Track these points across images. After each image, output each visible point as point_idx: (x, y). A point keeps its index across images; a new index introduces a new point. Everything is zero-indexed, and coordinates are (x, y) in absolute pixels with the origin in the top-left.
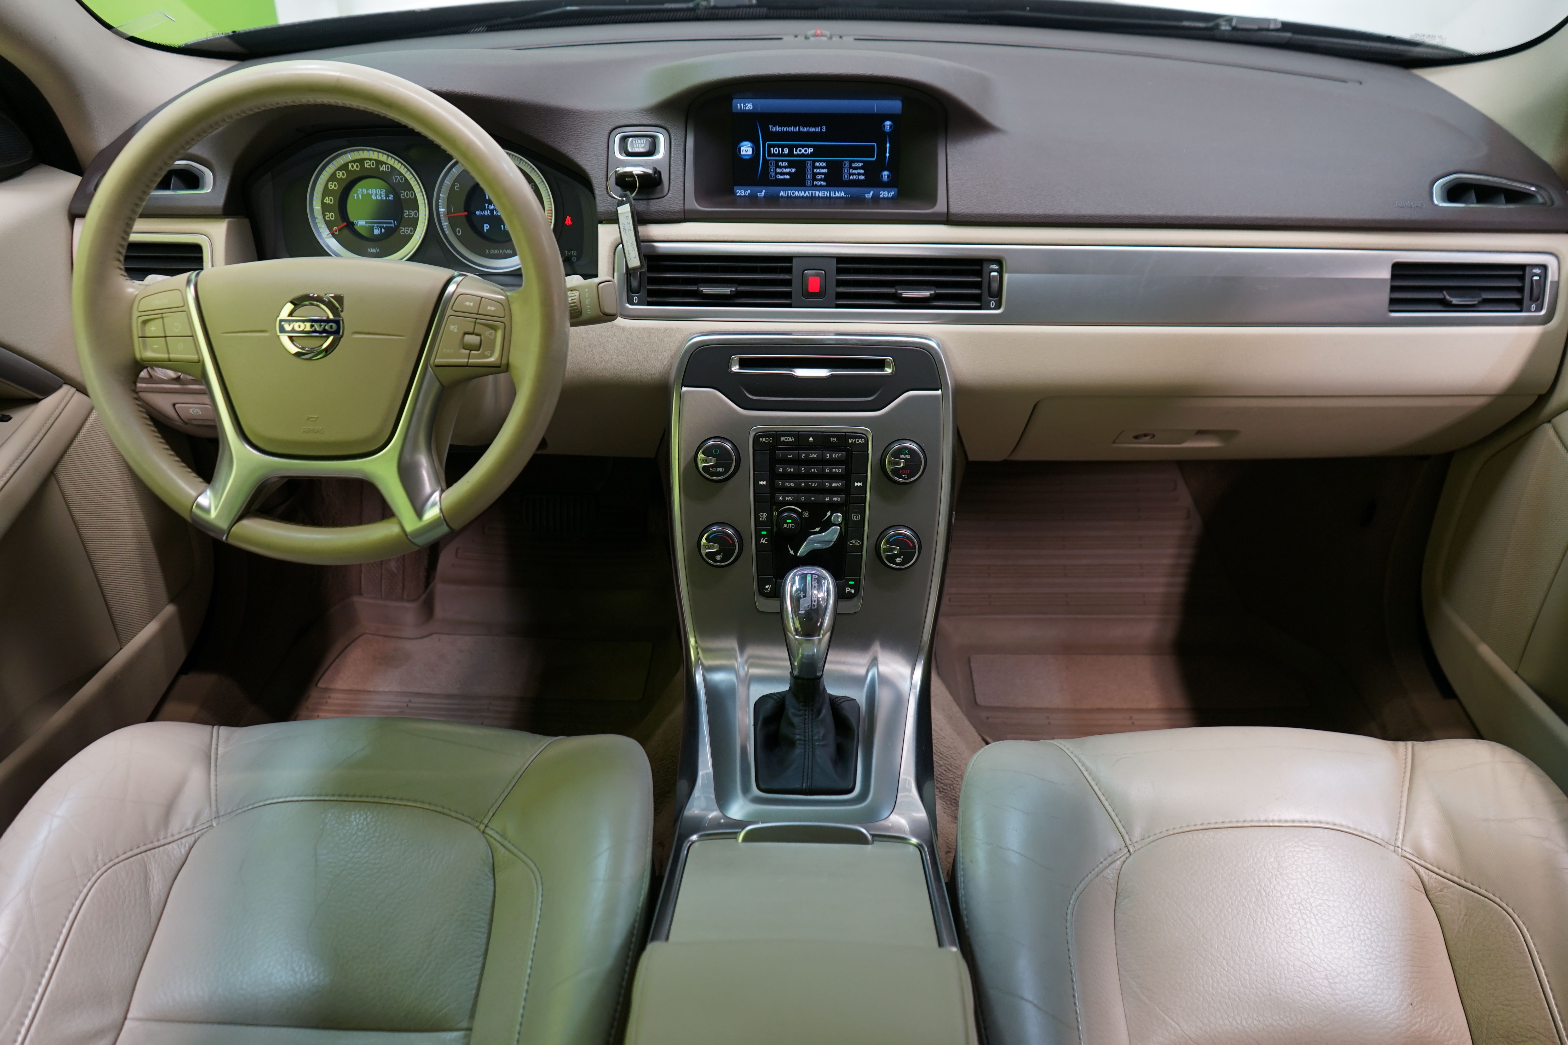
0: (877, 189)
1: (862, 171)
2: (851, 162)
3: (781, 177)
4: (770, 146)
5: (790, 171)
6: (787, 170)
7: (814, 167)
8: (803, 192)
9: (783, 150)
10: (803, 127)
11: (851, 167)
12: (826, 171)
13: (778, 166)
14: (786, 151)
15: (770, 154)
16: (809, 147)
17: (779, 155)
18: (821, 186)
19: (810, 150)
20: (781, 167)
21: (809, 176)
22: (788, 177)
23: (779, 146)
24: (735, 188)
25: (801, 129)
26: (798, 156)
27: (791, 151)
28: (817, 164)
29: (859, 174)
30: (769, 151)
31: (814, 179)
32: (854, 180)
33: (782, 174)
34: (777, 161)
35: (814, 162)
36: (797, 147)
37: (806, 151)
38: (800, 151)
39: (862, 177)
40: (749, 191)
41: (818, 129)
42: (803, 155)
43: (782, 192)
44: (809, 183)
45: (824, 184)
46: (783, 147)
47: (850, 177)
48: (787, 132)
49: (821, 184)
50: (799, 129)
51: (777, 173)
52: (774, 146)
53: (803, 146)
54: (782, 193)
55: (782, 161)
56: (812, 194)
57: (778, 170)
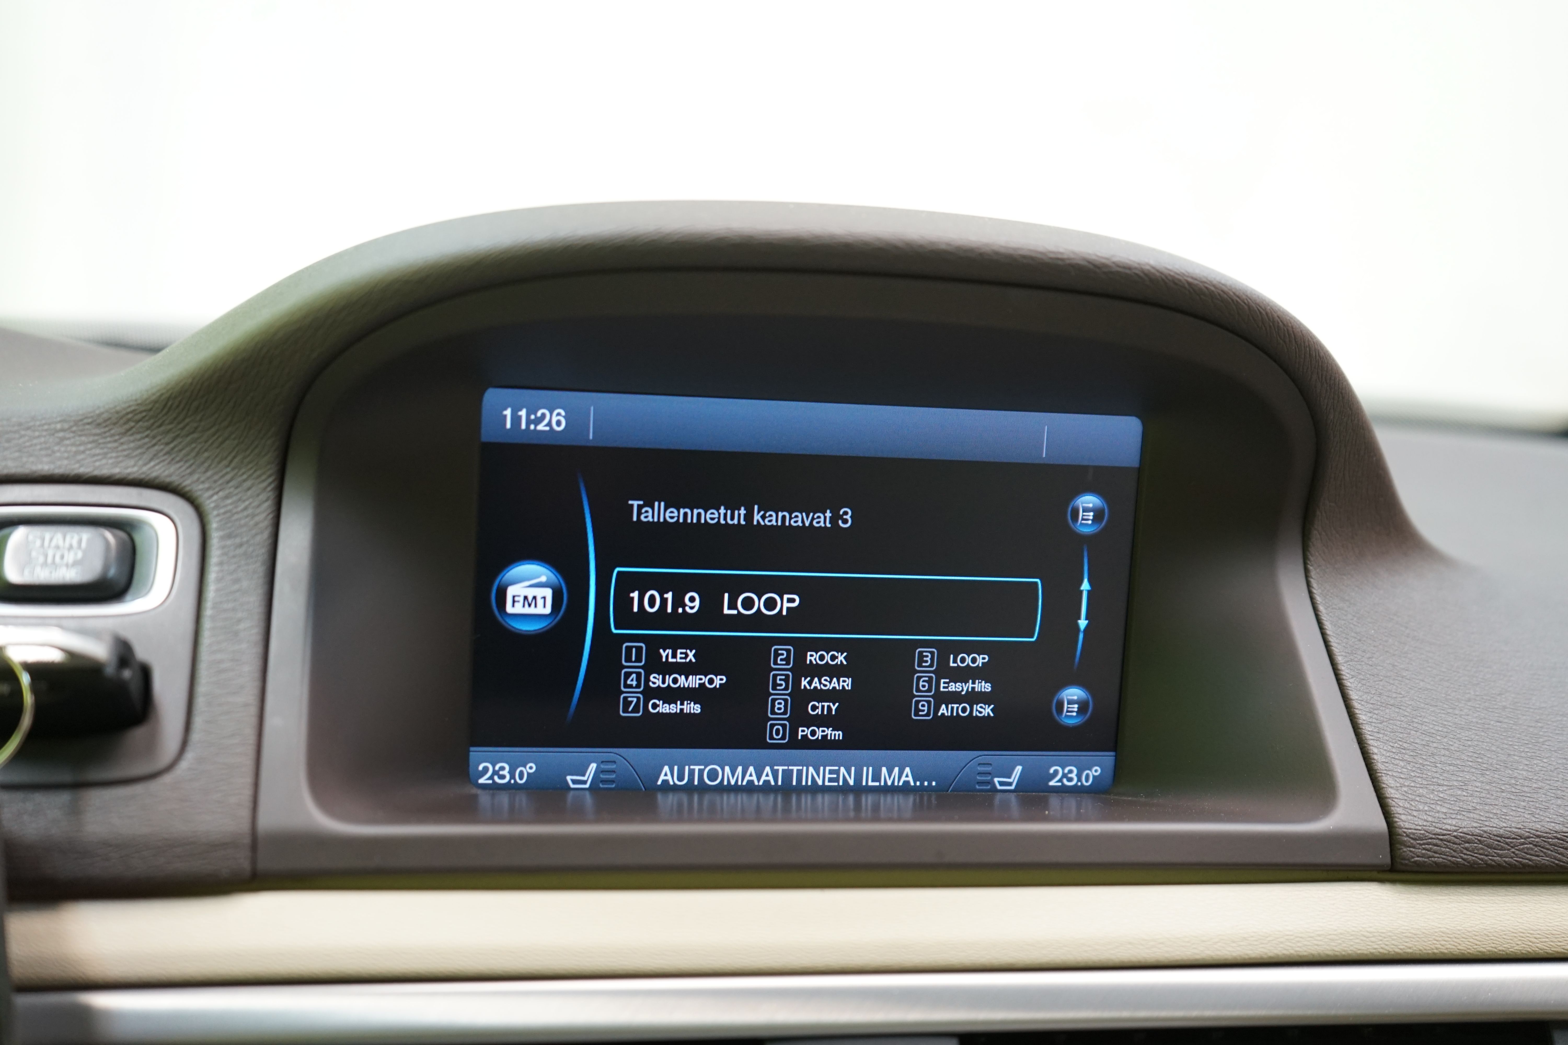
0: (1036, 758)
1: (984, 687)
2: (946, 650)
3: (665, 708)
4: (627, 583)
5: (702, 685)
6: (693, 681)
7: (802, 669)
8: (751, 769)
9: (679, 602)
10: (763, 508)
11: (943, 671)
12: (847, 683)
13: (655, 665)
14: (693, 603)
15: (626, 617)
16: (782, 587)
17: (661, 619)
18: (825, 744)
19: (787, 603)
20: (667, 669)
21: (780, 706)
22: (694, 708)
23: (662, 584)
24: (475, 753)
25: (757, 517)
26: (738, 622)
27: (711, 605)
28: (812, 657)
29: (973, 698)
30: (624, 602)
31: (799, 717)
32: (954, 720)
33: (670, 695)
34: (655, 644)
35: (802, 647)
36: (736, 586)
37: (770, 604)
38: (748, 603)
39: (986, 710)
40: (531, 768)
41: (822, 520)
42: (758, 621)
43: (666, 769)
44: (776, 731)
45: (838, 735)
46: (680, 586)
47: (937, 709)
48: (701, 527)
49: (825, 737)
50: (749, 516)
51: (650, 693)
52: (643, 583)
53: (760, 586)
54: (667, 775)
55: (675, 643)
56: (788, 774)
57: (656, 681)
